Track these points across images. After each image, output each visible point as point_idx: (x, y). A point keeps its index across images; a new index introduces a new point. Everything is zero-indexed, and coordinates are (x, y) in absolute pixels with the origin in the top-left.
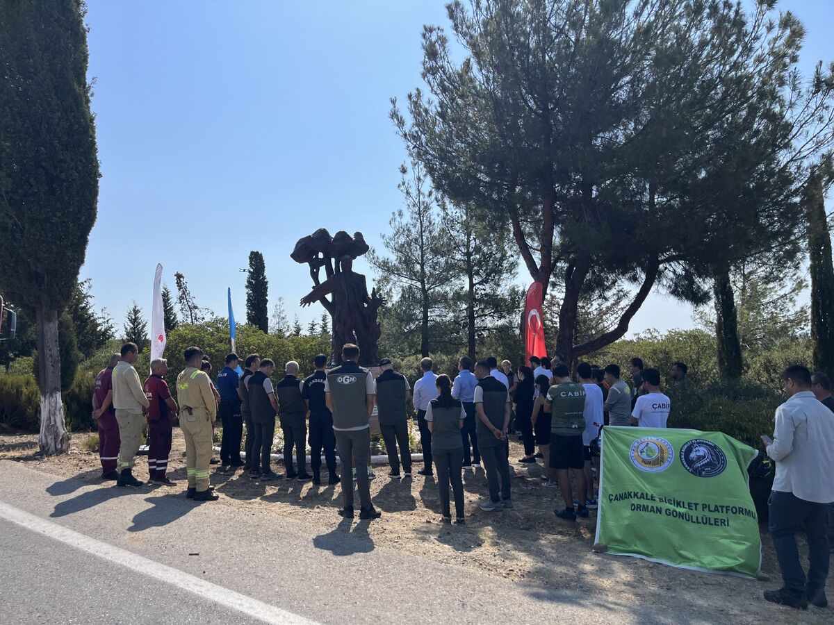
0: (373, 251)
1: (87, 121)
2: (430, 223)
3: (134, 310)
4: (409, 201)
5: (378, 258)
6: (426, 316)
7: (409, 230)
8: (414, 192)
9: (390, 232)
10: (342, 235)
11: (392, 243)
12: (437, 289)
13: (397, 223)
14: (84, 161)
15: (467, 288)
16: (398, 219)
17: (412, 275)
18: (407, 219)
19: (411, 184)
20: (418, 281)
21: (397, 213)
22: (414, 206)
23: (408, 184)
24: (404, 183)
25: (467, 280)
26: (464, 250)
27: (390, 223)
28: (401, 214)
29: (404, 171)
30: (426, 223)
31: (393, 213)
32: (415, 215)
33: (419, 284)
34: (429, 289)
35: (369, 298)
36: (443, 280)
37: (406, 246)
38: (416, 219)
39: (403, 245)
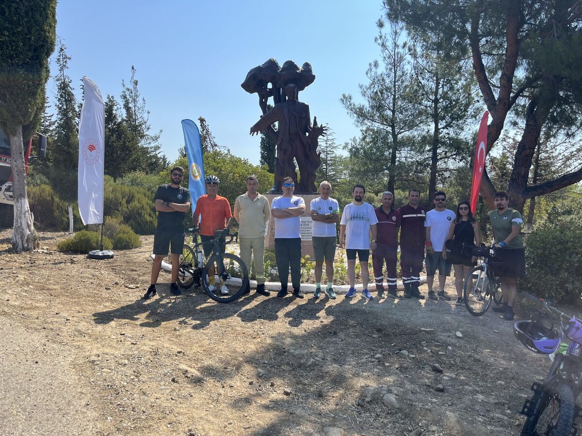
0: (350, 98)
2: (403, 72)
4: (385, 53)
5: (354, 105)
6: (394, 157)
7: (383, 80)
8: (389, 44)
9: (367, 82)
10: (290, 65)
11: (369, 92)
12: (407, 134)
13: (373, 73)
16: (374, 69)
17: (384, 119)
18: (382, 69)
19: (388, 37)
20: (390, 126)
21: (373, 64)
22: (389, 58)
23: (385, 37)
24: (381, 37)
25: (433, 126)
26: (432, 97)
27: (367, 74)
28: (376, 64)
29: (381, 25)
30: (399, 73)
31: (370, 64)
32: (390, 66)
33: (389, 129)
34: (399, 133)
35: (310, 127)
36: (411, 126)
37: (379, 94)
38: (391, 69)
39: (376, 93)
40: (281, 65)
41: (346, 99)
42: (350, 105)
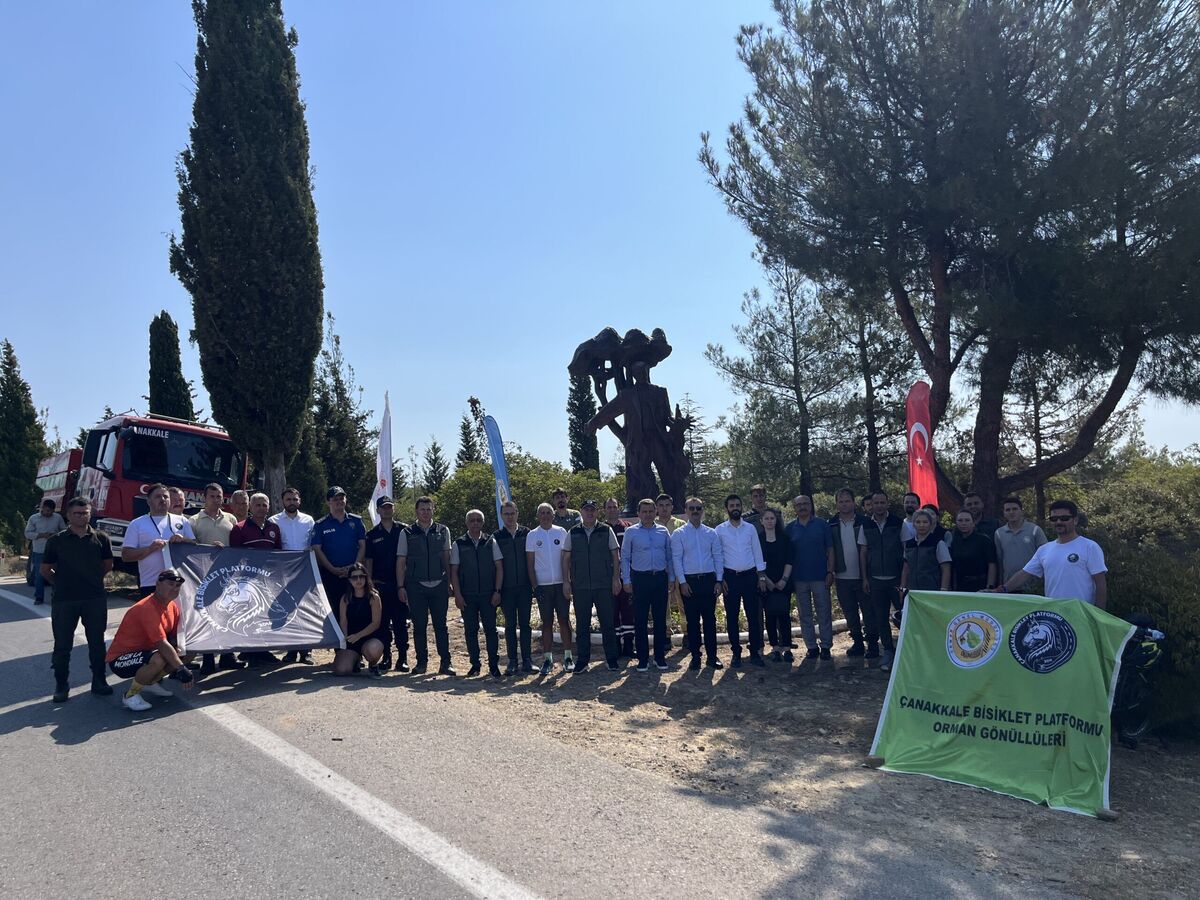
0: (721, 349)
1: (304, 221)
2: (803, 301)
3: (434, 448)
4: (770, 274)
5: (728, 360)
6: (805, 439)
7: (772, 316)
9: (745, 322)
10: (635, 335)
11: (751, 337)
12: (823, 398)
13: (753, 308)
14: (303, 270)
15: (864, 394)
16: (754, 302)
17: (780, 379)
18: (767, 299)
20: (792, 388)
21: (750, 294)
25: (863, 383)
26: (856, 339)
27: (743, 309)
28: (756, 295)
30: (797, 303)
31: (746, 295)
32: (781, 294)
33: (791, 393)
34: (809, 399)
35: (672, 419)
36: (827, 386)
37: (767, 339)
38: (782, 299)
39: (762, 338)
40: (622, 335)
41: (714, 352)
42: (722, 360)
